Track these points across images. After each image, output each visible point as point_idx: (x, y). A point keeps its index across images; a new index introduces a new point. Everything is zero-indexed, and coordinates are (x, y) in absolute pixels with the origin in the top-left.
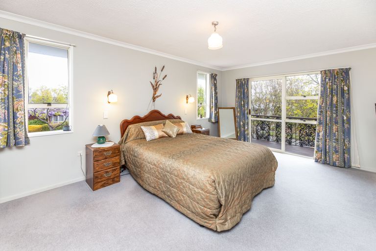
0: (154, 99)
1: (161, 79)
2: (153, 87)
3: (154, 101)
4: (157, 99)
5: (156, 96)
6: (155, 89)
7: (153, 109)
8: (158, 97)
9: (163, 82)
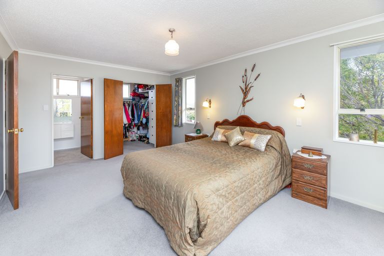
0: (244, 103)
1: (252, 80)
2: (243, 91)
3: (244, 106)
4: (247, 104)
5: (246, 100)
6: (246, 92)
7: (243, 114)
8: (248, 101)
9: (255, 84)
